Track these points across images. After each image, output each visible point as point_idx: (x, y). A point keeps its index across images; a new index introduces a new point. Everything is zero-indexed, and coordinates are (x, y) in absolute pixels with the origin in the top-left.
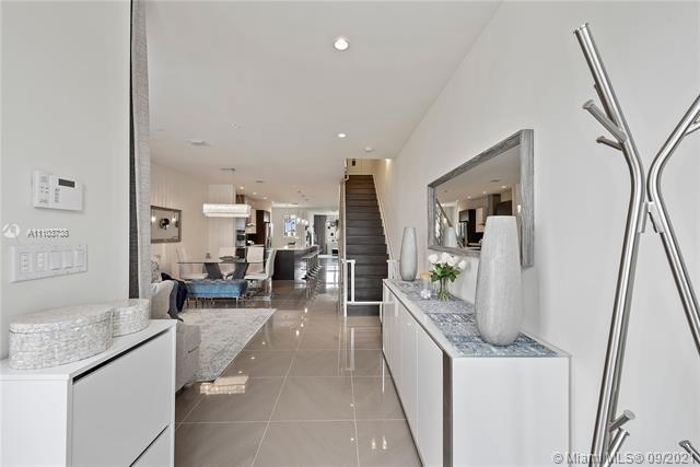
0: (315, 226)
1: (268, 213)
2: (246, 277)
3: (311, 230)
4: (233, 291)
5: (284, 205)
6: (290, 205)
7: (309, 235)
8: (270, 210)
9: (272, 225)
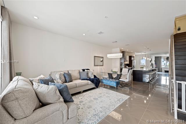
0: (155, 61)
1: (134, 57)
2: (120, 80)
3: (153, 62)
4: (114, 84)
5: (140, 54)
6: (143, 53)
7: (152, 64)
8: (134, 56)
9: (135, 61)
